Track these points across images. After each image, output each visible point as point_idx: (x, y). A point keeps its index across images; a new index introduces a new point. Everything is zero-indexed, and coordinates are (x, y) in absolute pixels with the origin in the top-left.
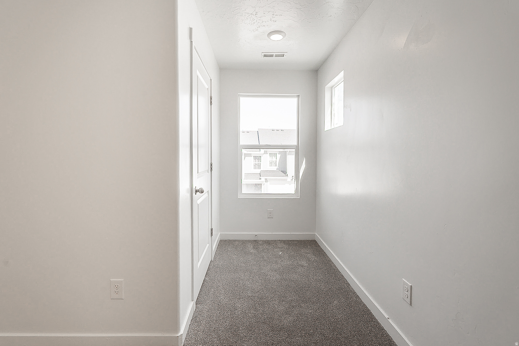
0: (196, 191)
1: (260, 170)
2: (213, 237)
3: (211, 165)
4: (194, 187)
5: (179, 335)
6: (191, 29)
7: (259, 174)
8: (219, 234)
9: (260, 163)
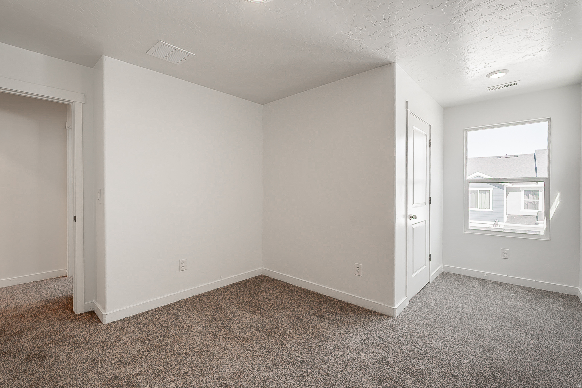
0: (411, 217)
1: (537, 211)
2: (430, 262)
3: (430, 199)
4: (408, 214)
5: (394, 308)
6: (407, 102)
7: (536, 217)
8: (442, 265)
9: (538, 200)
